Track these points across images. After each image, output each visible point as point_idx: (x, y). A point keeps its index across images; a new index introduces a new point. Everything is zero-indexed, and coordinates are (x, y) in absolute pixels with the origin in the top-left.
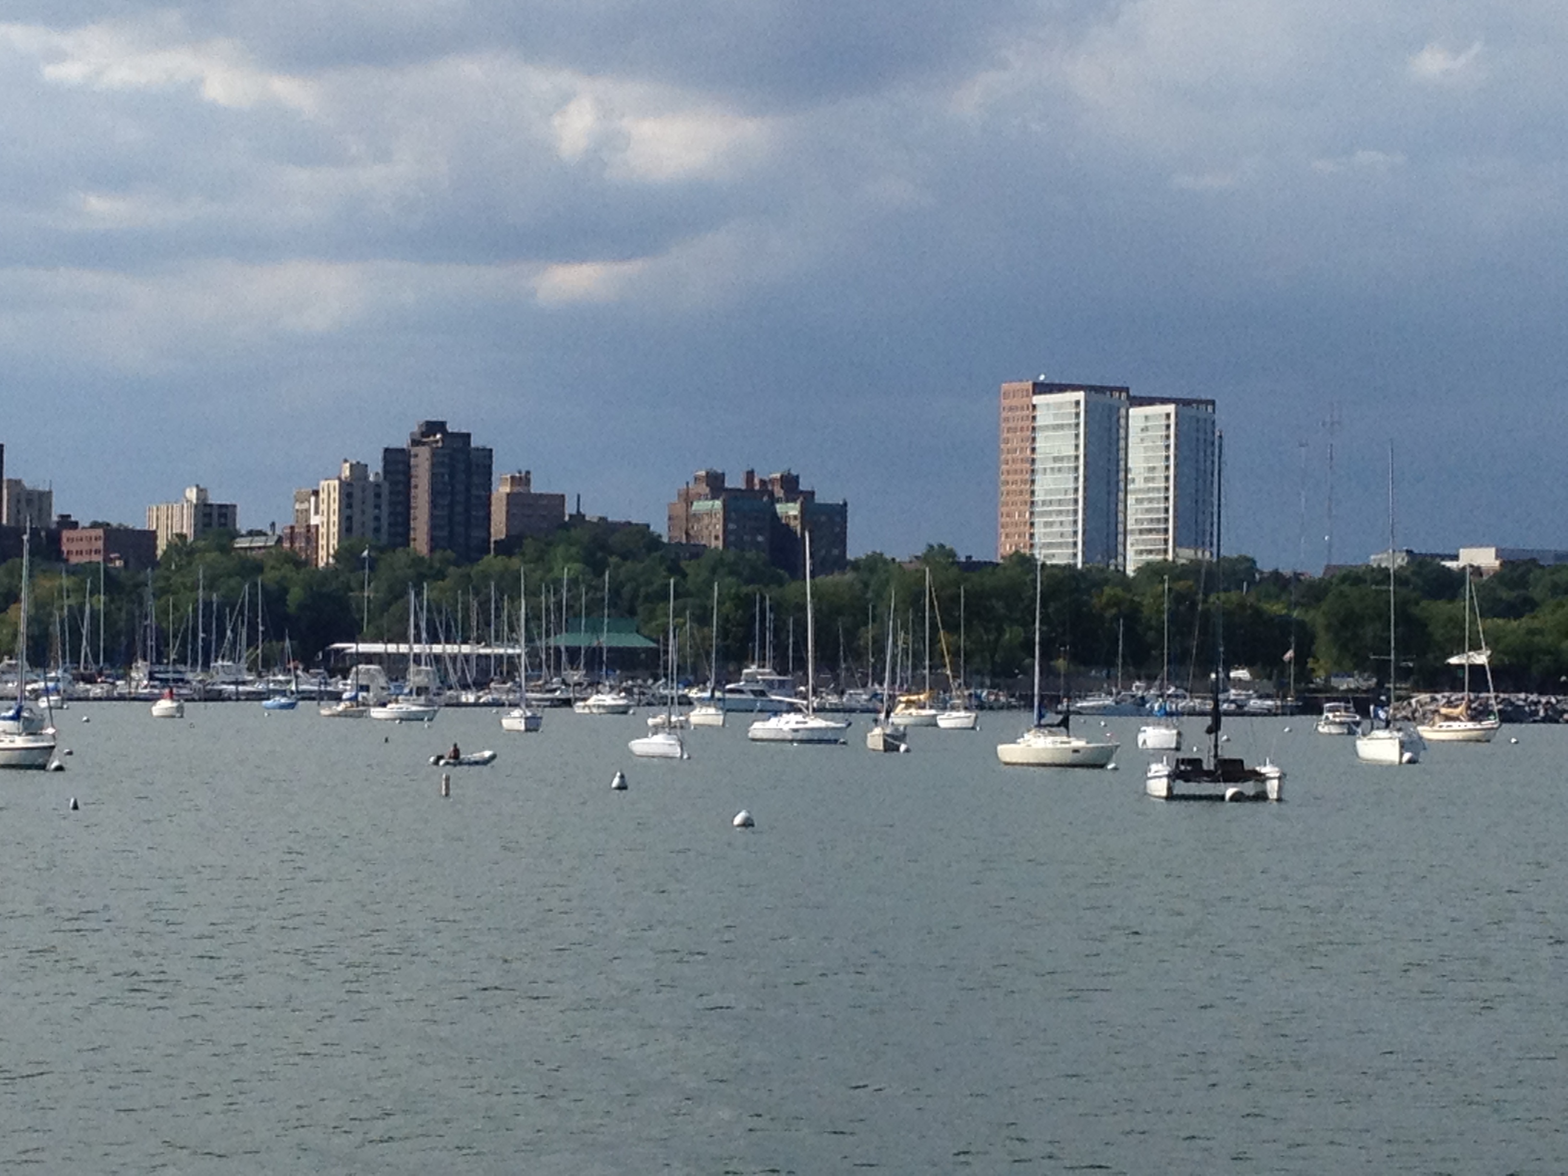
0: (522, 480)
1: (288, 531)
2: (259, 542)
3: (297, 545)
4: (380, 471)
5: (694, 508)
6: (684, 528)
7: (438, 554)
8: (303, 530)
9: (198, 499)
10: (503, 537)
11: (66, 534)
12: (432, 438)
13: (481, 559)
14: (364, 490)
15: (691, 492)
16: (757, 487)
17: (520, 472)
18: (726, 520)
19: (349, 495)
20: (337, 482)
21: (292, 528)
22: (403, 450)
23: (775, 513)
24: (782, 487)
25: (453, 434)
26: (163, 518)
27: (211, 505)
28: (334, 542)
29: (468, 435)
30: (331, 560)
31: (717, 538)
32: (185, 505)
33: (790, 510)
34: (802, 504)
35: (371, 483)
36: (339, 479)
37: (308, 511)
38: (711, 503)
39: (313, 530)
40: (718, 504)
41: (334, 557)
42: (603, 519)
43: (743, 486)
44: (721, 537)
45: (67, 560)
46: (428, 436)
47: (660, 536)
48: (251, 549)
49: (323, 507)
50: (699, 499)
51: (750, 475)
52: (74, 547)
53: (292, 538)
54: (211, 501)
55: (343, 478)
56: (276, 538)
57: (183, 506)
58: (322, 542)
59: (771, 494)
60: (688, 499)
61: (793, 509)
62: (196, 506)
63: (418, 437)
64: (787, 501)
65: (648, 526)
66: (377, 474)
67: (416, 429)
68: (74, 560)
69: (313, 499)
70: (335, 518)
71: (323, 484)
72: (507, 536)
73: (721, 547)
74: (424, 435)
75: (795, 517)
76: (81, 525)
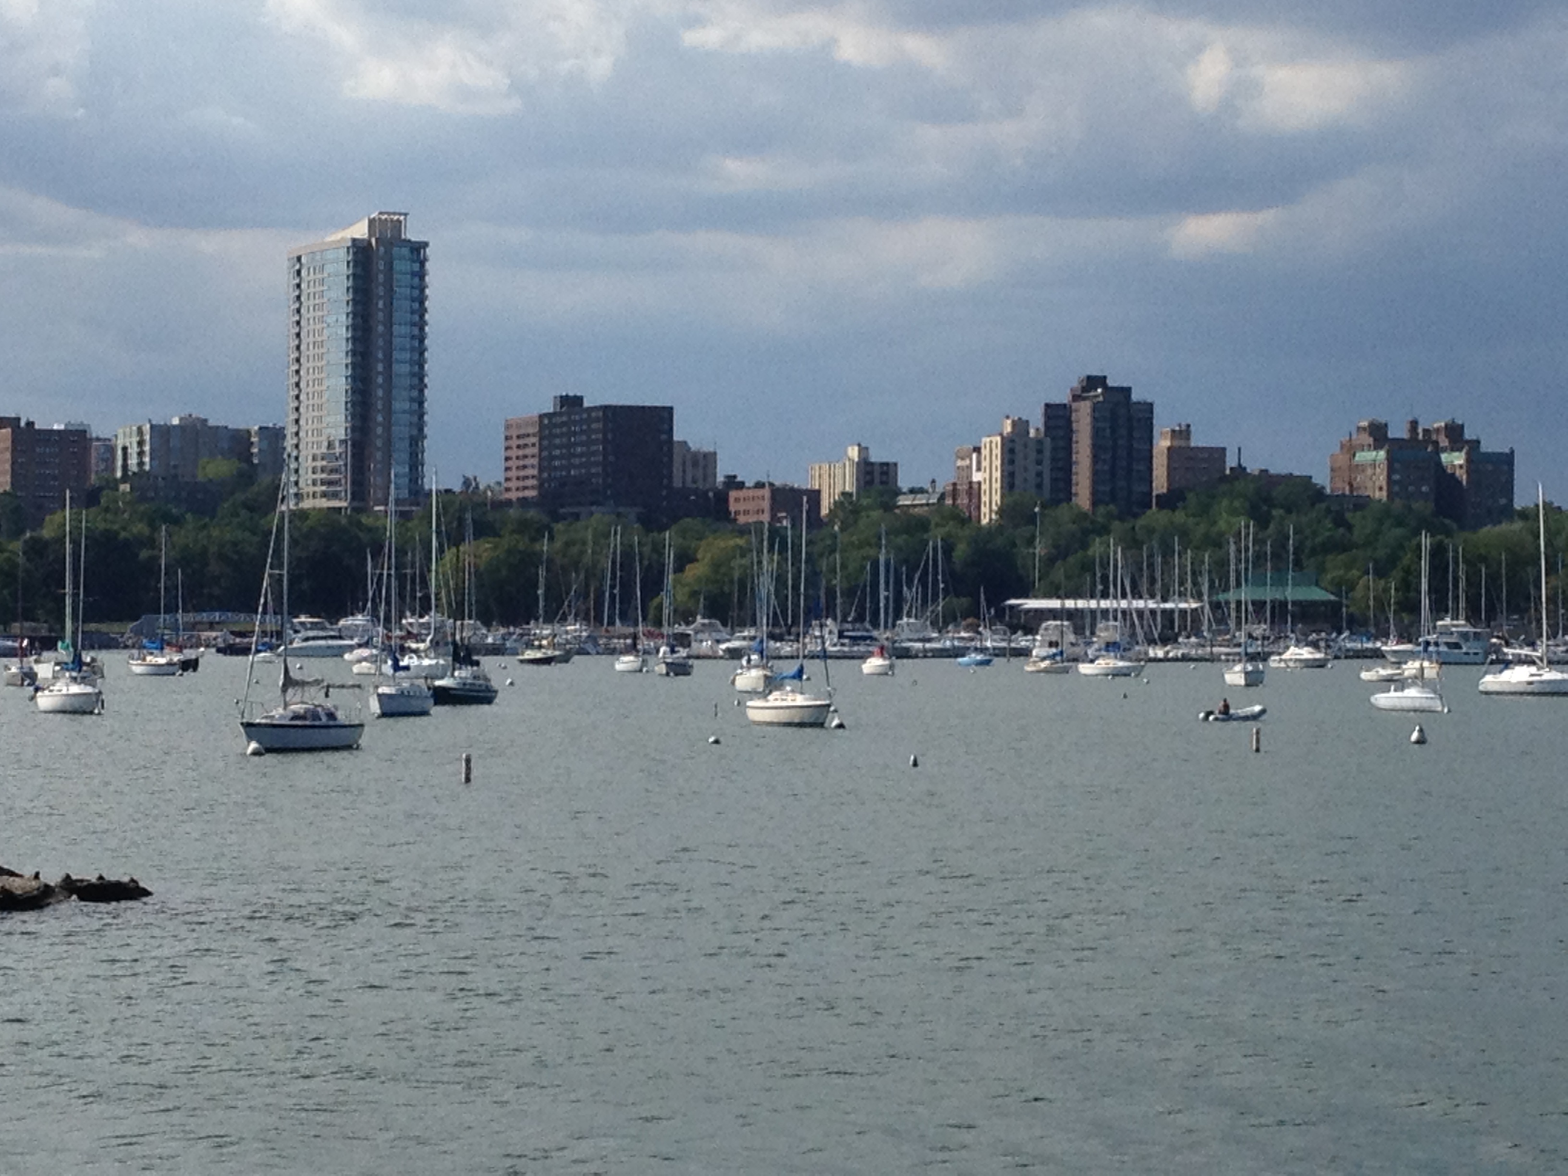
0: (1182, 433)
1: (950, 488)
2: (921, 500)
3: (959, 502)
4: (1041, 426)
5: (1357, 458)
6: (1347, 479)
7: (1101, 509)
8: (966, 487)
9: (859, 456)
10: (1165, 490)
11: (733, 494)
12: (1092, 394)
13: (1144, 513)
14: (1025, 446)
15: (1354, 443)
16: (1421, 437)
17: (1180, 425)
18: (1391, 470)
19: (1012, 451)
20: (999, 439)
21: (955, 484)
22: (1065, 405)
23: (1439, 463)
24: (1447, 436)
25: (1112, 388)
26: (826, 477)
27: (872, 464)
28: (997, 498)
29: (1129, 390)
30: (994, 516)
31: (1381, 489)
32: (847, 463)
33: (1455, 460)
34: (1467, 454)
35: (1032, 439)
36: (1001, 435)
37: (969, 467)
38: (1374, 453)
39: (975, 486)
40: (1382, 454)
41: (996, 513)
42: (1264, 472)
43: (1405, 435)
44: (1385, 488)
45: (735, 520)
46: (1089, 391)
47: (1323, 488)
48: (915, 506)
49: (985, 464)
50: (1363, 450)
51: (1414, 424)
52: (741, 507)
53: (955, 493)
54: (873, 459)
55: (1005, 434)
56: (937, 496)
57: (845, 465)
58: (985, 498)
59: (1436, 443)
60: (1350, 449)
61: (1458, 458)
62: (858, 463)
63: (1079, 393)
64: (1453, 450)
65: (1311, 477)
66: (1037, 430)
67: (1075, 384)
68: (742, 519)
69: (974, 456)
70: (997, 474)
71: (986, 440)
72: (1168, 489)
73: (1385, 499)
74: (1084, 389)
75: (1461, 466)
76: (747, 485)
